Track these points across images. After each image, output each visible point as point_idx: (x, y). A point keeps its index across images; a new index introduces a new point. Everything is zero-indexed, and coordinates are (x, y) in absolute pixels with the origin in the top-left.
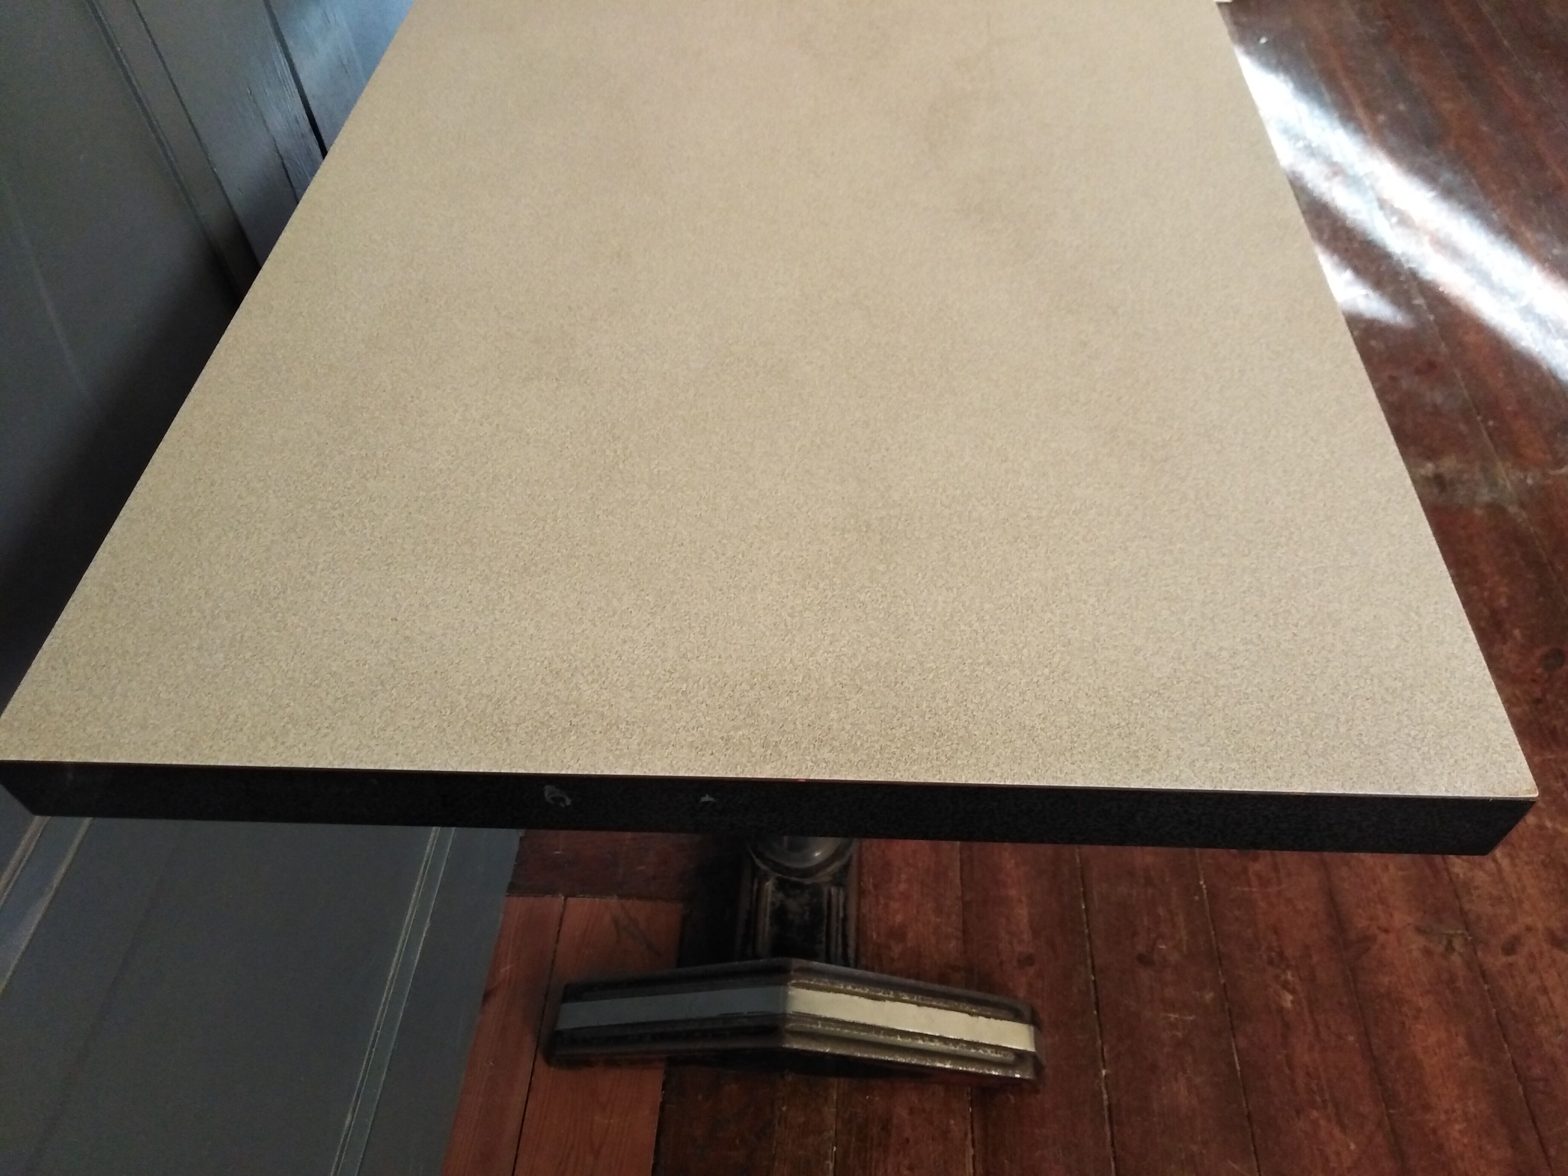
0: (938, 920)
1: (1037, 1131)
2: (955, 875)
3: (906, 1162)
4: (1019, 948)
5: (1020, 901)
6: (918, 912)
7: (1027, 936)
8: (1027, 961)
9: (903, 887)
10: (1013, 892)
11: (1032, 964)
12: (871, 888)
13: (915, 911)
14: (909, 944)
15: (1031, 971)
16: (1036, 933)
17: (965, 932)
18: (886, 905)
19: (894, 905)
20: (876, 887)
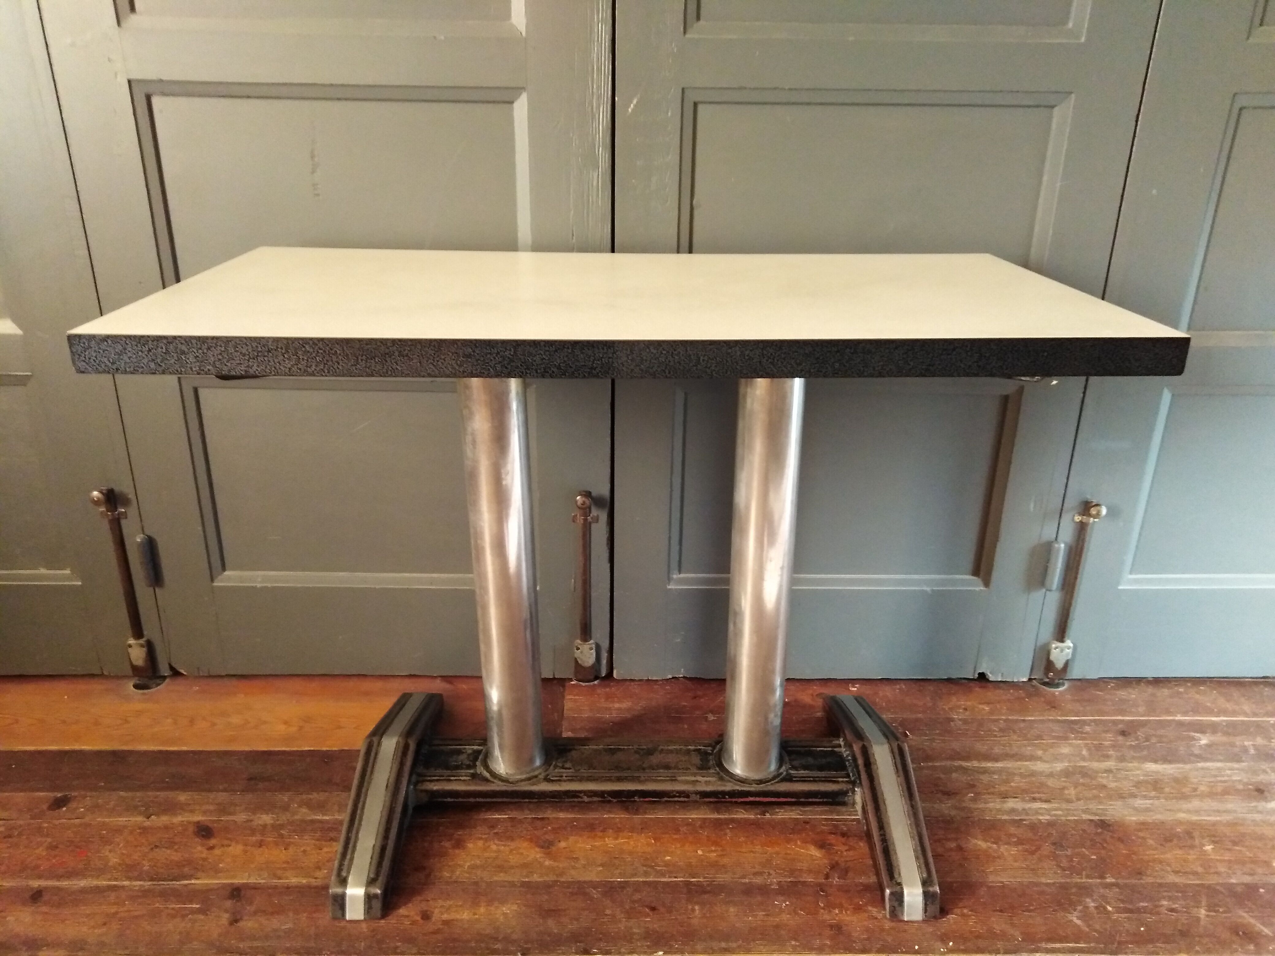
0: (466, 867)
1: (305, 915)
2: (501, 877)
3: (308, 849)
4: (436, 911)
5: (475, 914)
6: (474, 855)
7: (445, 917)
8: (426, 916)
9: (494, 847)
10: (482, 910)
11: (422, 918)
12: (495, 831)
13: (475, 854)
14: (450, 851)
15: (419, 918)
16: (446, 923)
17: (456, 882)
18: (481, 839)
19: (480, 843)
20: (496, 833)
